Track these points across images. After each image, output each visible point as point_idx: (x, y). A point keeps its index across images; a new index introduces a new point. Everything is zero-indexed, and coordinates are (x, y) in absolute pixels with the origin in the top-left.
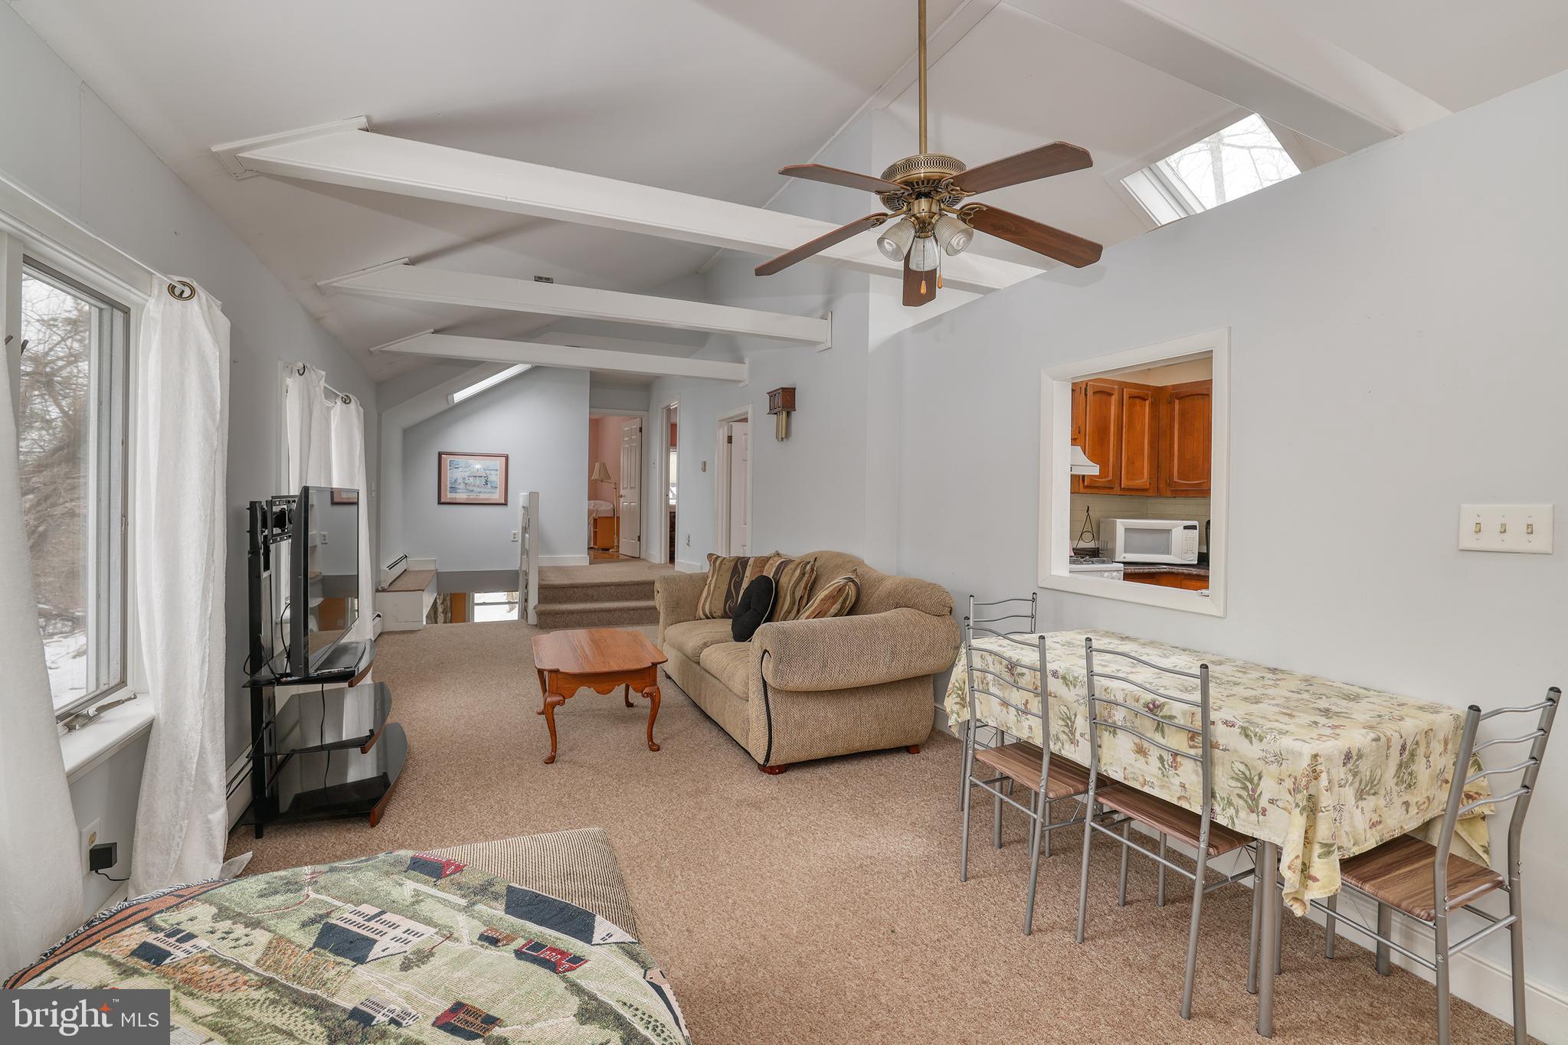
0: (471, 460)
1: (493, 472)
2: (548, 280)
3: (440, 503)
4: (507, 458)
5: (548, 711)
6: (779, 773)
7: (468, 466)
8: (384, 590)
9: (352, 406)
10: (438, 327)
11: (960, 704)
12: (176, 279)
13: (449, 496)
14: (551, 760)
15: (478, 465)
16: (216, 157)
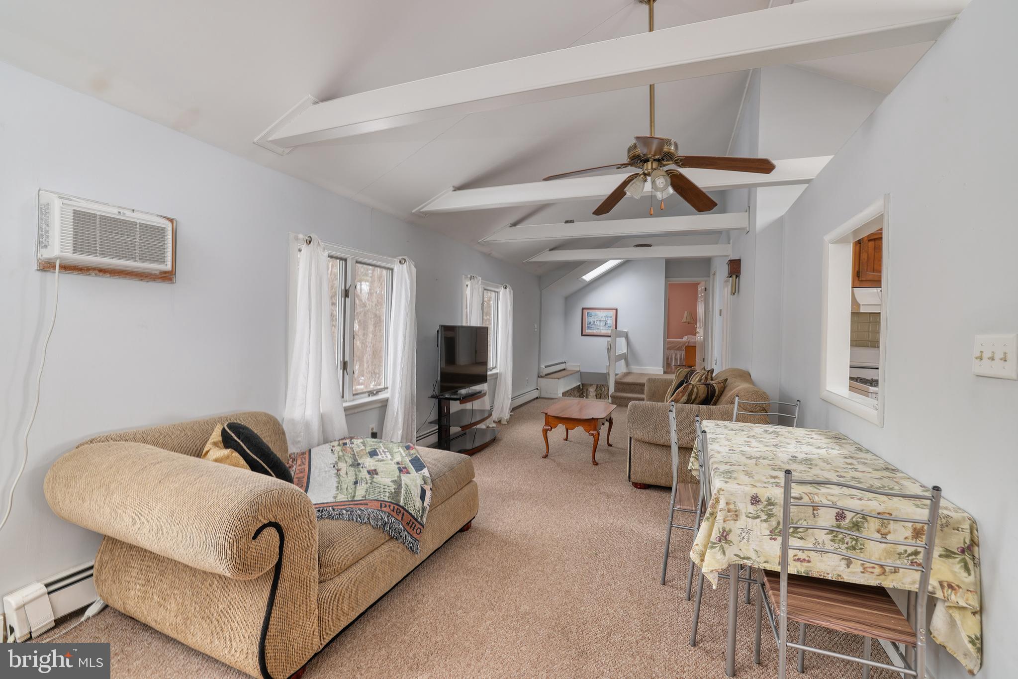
0: (598, 312)
1: (609, 318)
2: (572, 222)
3: (582, 335)
4: (617, 310)
5: (545, 432)
6: (639, 488)
7: (596, 315)
8: (542, 377)
9: (508, 289)
10: (551, 247)
11: (695, 458)
12: (400, 258)
13: (588, 331)
14: (546, 457)
15: (601, 314)
16: (414, 214)
